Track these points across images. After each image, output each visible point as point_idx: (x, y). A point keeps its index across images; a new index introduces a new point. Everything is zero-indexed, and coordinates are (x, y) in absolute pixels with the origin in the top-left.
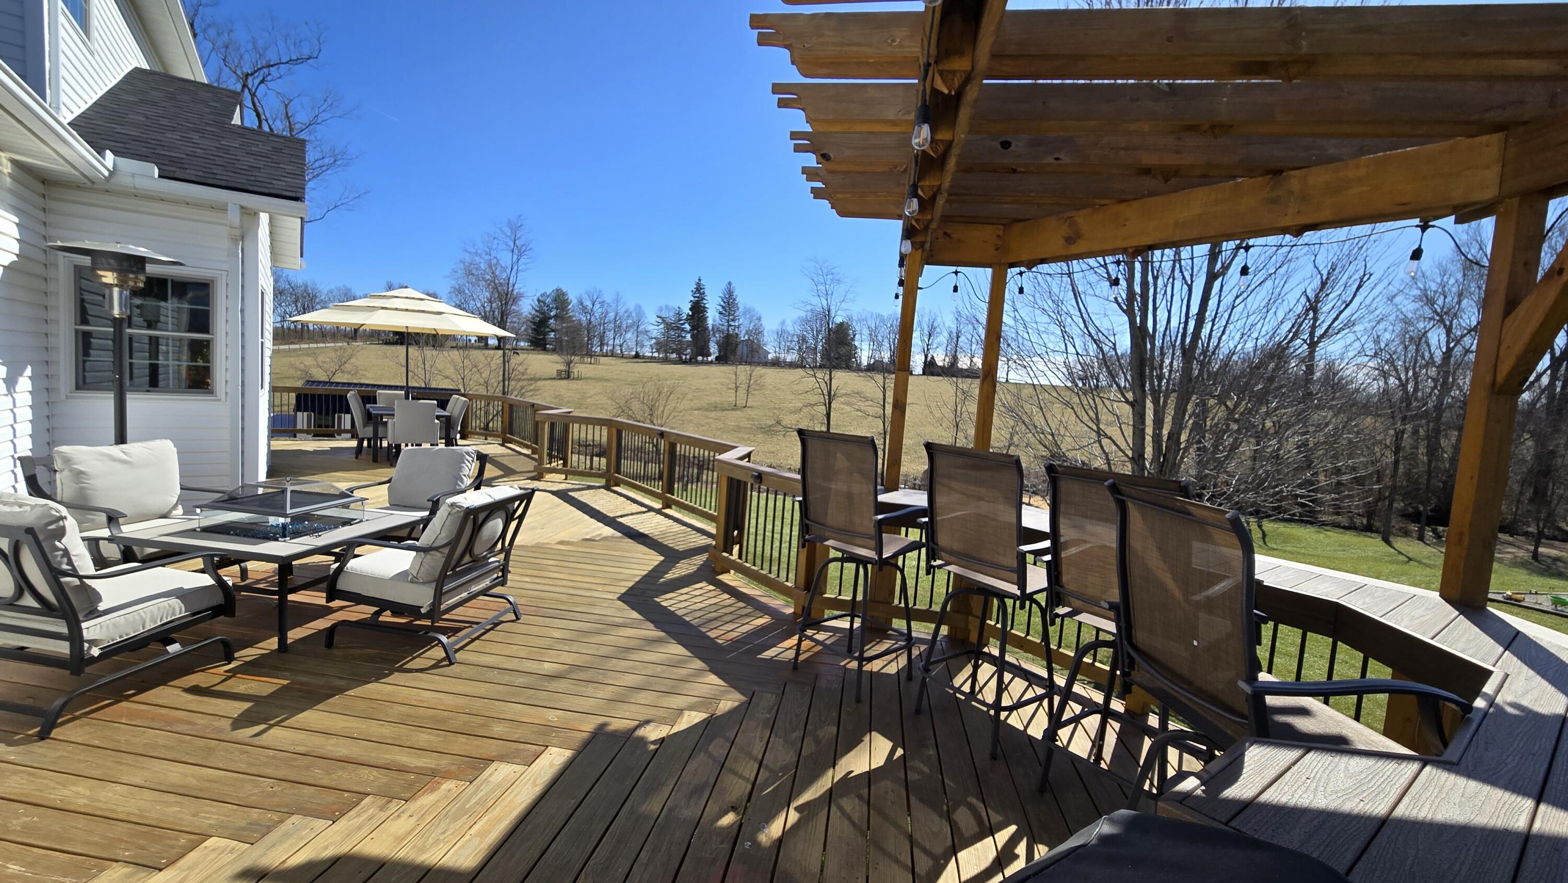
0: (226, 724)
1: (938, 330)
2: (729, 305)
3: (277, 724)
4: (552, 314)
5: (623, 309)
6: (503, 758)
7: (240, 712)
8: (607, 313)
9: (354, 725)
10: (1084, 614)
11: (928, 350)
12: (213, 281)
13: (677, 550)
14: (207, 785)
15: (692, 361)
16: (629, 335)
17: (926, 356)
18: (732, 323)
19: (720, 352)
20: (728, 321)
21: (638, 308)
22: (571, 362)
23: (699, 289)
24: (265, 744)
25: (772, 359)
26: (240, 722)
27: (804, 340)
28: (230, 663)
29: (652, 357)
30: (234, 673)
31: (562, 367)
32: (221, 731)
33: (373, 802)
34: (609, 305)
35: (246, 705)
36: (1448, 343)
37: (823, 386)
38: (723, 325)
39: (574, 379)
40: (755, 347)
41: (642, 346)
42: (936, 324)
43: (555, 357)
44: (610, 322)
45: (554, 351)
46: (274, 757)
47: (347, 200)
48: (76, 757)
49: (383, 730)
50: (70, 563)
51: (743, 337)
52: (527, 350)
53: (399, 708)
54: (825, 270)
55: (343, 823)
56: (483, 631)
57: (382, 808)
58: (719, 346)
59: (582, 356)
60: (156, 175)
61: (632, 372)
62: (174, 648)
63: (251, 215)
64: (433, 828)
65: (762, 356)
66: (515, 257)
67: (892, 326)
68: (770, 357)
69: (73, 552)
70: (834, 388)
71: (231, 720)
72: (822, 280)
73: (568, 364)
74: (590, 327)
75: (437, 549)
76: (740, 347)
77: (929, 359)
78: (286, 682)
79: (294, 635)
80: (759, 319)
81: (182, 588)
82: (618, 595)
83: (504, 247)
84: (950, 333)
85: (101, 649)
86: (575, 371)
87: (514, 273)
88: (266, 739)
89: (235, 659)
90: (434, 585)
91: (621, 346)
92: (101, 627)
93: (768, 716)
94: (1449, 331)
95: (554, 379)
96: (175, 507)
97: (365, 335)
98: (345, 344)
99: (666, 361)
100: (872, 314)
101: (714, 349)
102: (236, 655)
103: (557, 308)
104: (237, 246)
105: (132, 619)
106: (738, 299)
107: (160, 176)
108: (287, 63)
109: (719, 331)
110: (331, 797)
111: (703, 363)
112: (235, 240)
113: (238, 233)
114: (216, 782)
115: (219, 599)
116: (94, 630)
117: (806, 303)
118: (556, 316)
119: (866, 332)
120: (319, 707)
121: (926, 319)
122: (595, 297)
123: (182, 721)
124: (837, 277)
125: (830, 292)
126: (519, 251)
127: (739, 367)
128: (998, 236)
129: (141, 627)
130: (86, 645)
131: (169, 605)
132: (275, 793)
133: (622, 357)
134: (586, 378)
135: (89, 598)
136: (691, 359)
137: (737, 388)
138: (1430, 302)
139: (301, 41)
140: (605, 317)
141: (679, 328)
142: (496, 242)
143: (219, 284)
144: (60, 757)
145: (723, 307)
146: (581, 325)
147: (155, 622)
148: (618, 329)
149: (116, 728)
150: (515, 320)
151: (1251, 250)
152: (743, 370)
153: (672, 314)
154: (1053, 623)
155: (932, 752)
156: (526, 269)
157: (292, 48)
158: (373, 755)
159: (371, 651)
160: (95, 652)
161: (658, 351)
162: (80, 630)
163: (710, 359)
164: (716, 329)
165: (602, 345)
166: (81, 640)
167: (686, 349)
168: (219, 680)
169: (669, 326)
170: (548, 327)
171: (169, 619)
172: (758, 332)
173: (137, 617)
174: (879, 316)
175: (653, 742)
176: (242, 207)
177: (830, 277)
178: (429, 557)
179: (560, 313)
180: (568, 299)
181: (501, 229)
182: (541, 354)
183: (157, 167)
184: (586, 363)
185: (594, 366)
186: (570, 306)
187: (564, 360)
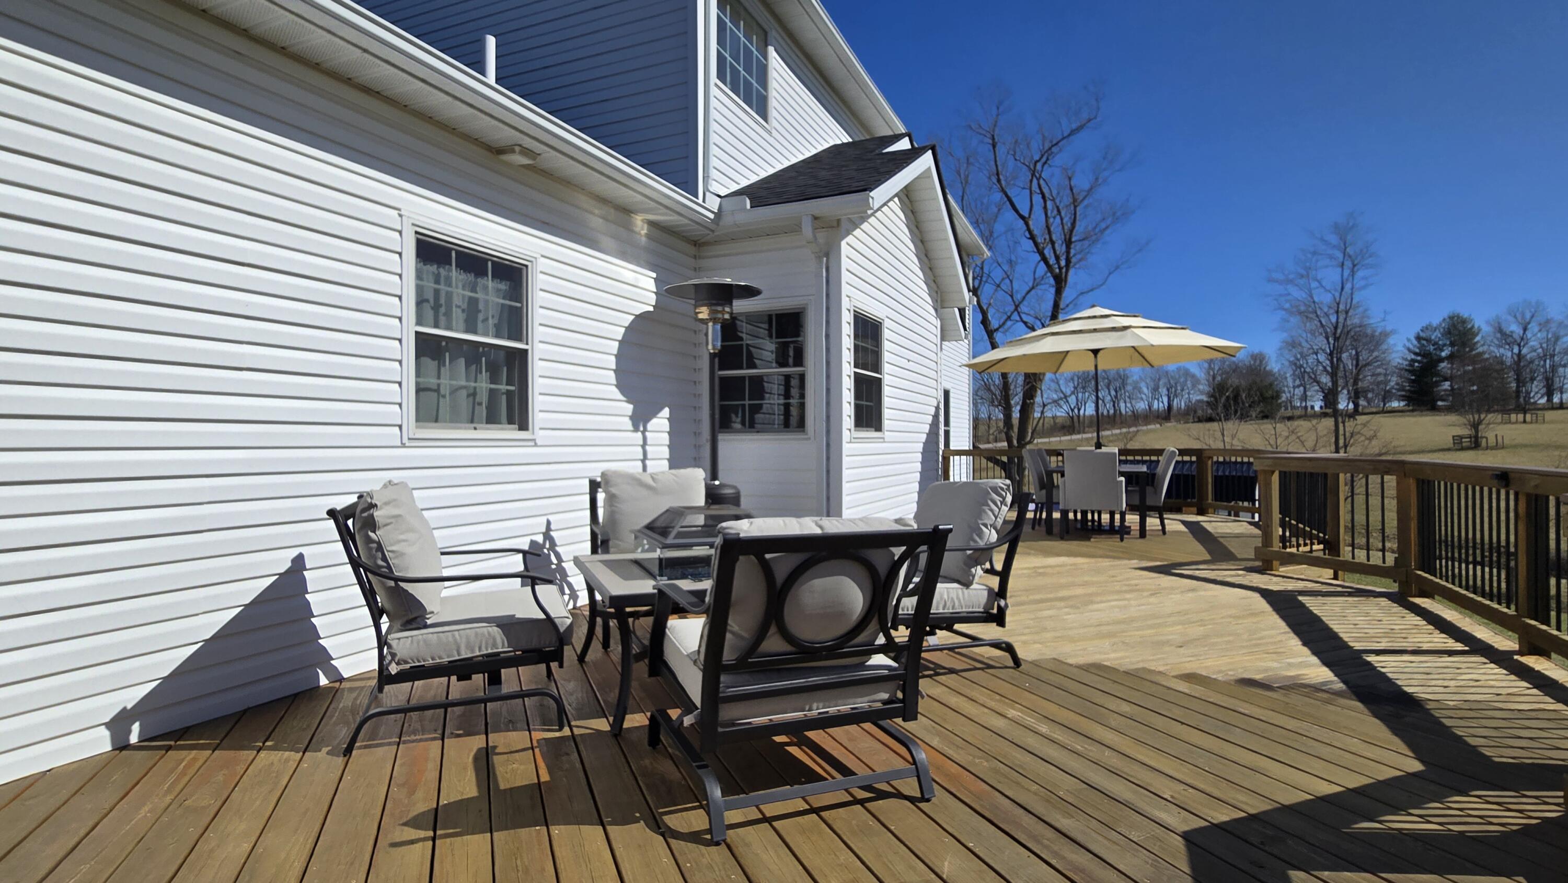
4: (1443, 354)
8: (1556, 338)
12: (804, 308)
13: (1485, 758)
22: (1480, 422)
28: (561, 729)
31: (1466, 432)
34: (1559, 325)
39: (1487, 448)
43: (1453, 418)
45: (1449, 410)
50: (384, 559)
52: (1402, 411)
59: (1506, 412)
60: (748, 206)
66: (1347, 272)
73: (1475, 426)
74: (1521, 365)
82: (1198, 825)
83: (1328, 261)
95: (1449, 450)
97: (1179, 414)
98: (1158, 426)
103: (1452, 344)
104: (821, 262)
107: (751, 207)
108: (1069, 135)
112: (819, 258)
113: (818, 248)
115: (546, 638)
118: (1450, 358)
122: (1528, 316)
126: (1352, 261)
131: (489, 633)
134: (1515, 446)
140: (1553, 344)
142: (1314, 257)
143: (809, 311)
146: (1501, 362)
150: (1379, 370)
165: (1550, 394)
170: (1437, 374)
171: (489, 651)
173: (451, 639)
176: (815, 218)
179: (1458, 351)
180: (1473, 327)
181: (1322, 240)
182: (1427, 415)
183: (747, 199)
184: (1516, 422)
185: (1533, 426)
186: (1477, 339)
187: (1469, 421)
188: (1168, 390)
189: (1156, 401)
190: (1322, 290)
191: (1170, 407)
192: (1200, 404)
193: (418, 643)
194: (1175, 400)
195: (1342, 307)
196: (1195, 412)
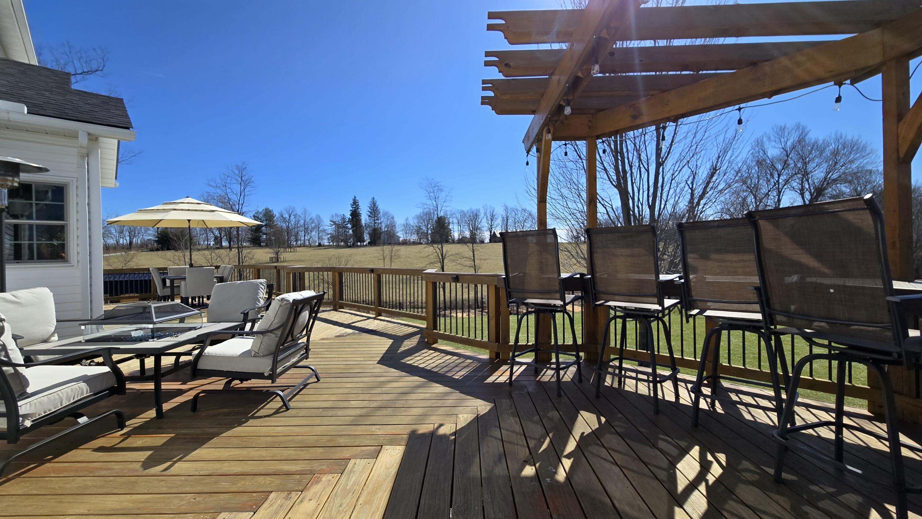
0: (138, 466)
1: (496, 217)
2: (374, 211)
3: (179, 460)
5: (309, 218)
6: (355, 457)
7: (145, 457)
8: (299, 221)
9: (237, 453)
10: (708, 311)
11: (491, 228)
12: (66, 185)
13: (399, 336)
14: (142, 505)
15: (353, 246)
16: (313, 233)
17: (491, 232)
18: (377, 222)
19: (371, 239)
20: (374, 221)
21: (318, 217)
22: (279, 252)
23: (355, 203)
24: (175, 473)
25: (402, 241)
26: (147, 464)
27: (420, 228)
28: (122, 430)
29: (329, 245)
30: (128, 435)
31: (273, 256)
32: (137, 470)
33: (278, 496)
34: (300, 216)
35: (149, 453)
36: (756, 203)
37: (438, 251)
38: (371, 223)
39: (282, 261)
40: (391, 234)
41: (322, 239)
42: (494, 213)
43: (267, 250)
44: (301, 226)
45: (267, 246)
46: (186, 480)
47: (126, 158)
48: (22, 504)
49: (260, 453)
50: (7, 355)
51: (384, 229)
52: (249, 247)
53: (264, 439)
54: (433, 184)
55: (261, 512)
56: (299, 389)
57: (287, 498)
58: (370, 236)
59: (285, 248)
60: (26, 112)
61: (318, 255)
62: (83, 420)
63: (93, 139)
64: (331, 504)
65: (396, 240)
66: (242, 187)
67: (470, 216)
68: (401, 239)
69: (9, 347)
70: (444, 253)
71: (140, 464)
72: (432, 191)
73: (277, 253)
74: (288, 231)
75: (271, 331)
76: (383, 235)
77: (492, 233)
78: (173, 435)
79: (166, 407)
80: (393, 218)
81: (86, 375)
82: (377, 361)
83: (235, 181)
84: (503, 218)
85: (33, 421)
86: (282, 257)
87: (242, 197)
88: (173, 470)
89: (125, 426)
90: (272, 356)
91: (309, 240)
92: (30, 405)
93: (512, 411)
94: (755, 197)
95: (268, 263)
96: (52, 335)
97: (137, 246)
98: (123, 253)
99: (338, 247)
100: (458, 210)
101: (367, 238)
102: (127, 423)
103: (266, 220)
104: (84, 160)
105: (53, 398)
106: (379, 207)
107: (28, 113)
108: (81, 74)
109: (369, 226)
110: (245, 498)
111: (360, 246)
112: (82, 157)
113: (85, 151)
114: (149, 502)
115: (113, 382)
116: (26, 407)
117: (424, 204)
119: (455, 221)
120: (204, 446)
121: (489, 211)
122: (291, 212)
123: (102, 469)
124: (440, 188)
125: (437, 197)
126: (245, 183)
127: (384, 246)
128: (590, 121)
129: (59, 404)
130: (21, 419)
131: (79, 387)
132: (198, 502)
133: (310, 246)
134: (289, 261)
135: (21, 382)
136: (353, 244)
137: (384, 258)
138: (745, 182)
139: (90, 60)
140: (298, 223)
141: (344, 227)
142: (229, 178)
143: (71, 188)
144: (8, 506)
145: (370, 213)
146: (282, 229)
147: (70, 401)
148: (306, 230)
149: (47, 481)
151: (742, 110)
152: (387, 249)
153: (339, 219)
154: (688, 321)
155: (620, 415)
156: (249, 195)
157: (84, 65)
158: (260, 468)
159: (227, 410)
160: (28, 423)
161: (332, 241)
162: (16, 407)
163: (365, 244)
164: (367, 226)
165: (296, 241)
166: (18, 416)
167: (350, 239)
168: (119, 441)
169: (338, 226)
170: (261, 232)
171: (79, 398)
172: (392, 226)
173: (57, 397)
174: (462, 211)
175: (452, 435)
176: (89, 134)
177: (437, 188)
178: (266, 338)
179: (268, 223)
180: (273, 214)
181: (232, 171)
182: (258, 249)
183: (25, 107)
184: (288, 252)
185: (294, 253)
186: (275, 219)
187: (275, 251)
188: (130, 233)
189: (121, 239)
190: (232, 193)
191: (131, 243)
192: (150, 242)
193: (35, 405)
194: (134, 239)
195: (240, 202)
196: (147, 245)
